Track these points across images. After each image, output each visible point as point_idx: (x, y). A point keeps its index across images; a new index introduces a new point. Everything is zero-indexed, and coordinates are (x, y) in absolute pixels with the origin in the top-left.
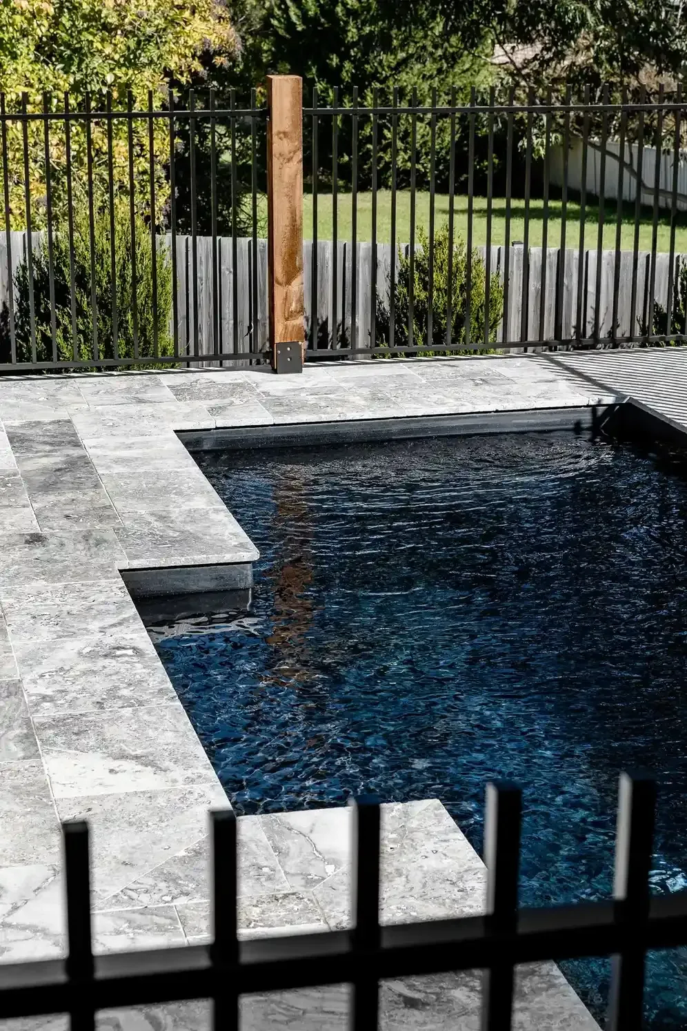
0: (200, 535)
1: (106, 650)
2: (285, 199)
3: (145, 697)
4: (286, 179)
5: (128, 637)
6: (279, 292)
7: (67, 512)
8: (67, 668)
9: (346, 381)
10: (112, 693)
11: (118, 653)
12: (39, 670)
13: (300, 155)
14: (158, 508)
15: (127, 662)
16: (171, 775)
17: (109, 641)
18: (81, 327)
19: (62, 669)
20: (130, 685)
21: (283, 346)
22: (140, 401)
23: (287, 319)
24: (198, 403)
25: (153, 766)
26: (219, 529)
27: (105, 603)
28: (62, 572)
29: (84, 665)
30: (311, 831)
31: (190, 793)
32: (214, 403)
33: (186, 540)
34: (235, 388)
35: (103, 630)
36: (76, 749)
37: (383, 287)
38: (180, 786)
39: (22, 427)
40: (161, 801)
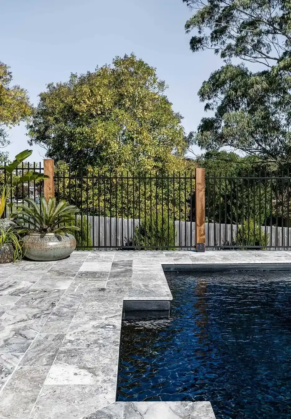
0: (155, 291)
1: (104, 325)
2: (200, 202)
3: (107, 344)
4: (200, 196)
5: (113, 321)
6: (198, 228)
7: (117, 283)
8: (85, 331)
9: (217, 254)
10: (96, 342)
11: (107, 327)
12: (75, 331)
13: (204, 190)
14: (146, 283)
15: (108, 330)
16: (98, 378)
17: (107, 322)
18: (150, 242)
19: (83, 331)
20: (104, 339)
21: (199, 244)
22: (155, 257)
23: (200, 236)
24: (171, 258)
25: (93, 373)
26: (162, 290)
27: (112, 310)
28: (104, 300)
29: (92, 330)
30: (145, 413)
31: (101, 387)
32: (175, 258)
33: (150, 292)
34: (183, 255)
35: (106, 319)
36: (68, 363)
37: (234, 235)
38: (99, 383)
39: (118, 261)
40: (87, 390)
